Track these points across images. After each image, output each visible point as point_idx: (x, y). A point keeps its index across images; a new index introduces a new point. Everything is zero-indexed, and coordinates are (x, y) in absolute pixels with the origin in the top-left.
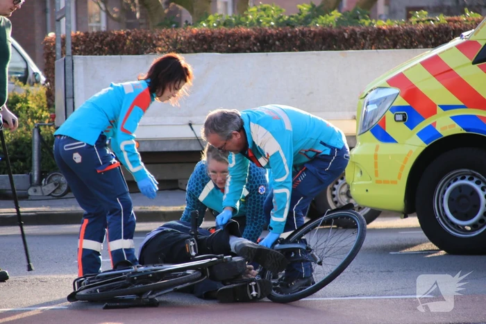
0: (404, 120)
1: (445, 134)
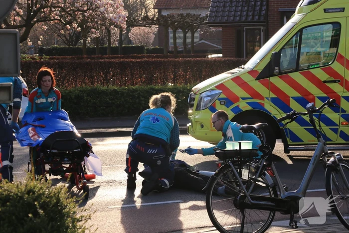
0: (225, 104)
1: (244, 110)
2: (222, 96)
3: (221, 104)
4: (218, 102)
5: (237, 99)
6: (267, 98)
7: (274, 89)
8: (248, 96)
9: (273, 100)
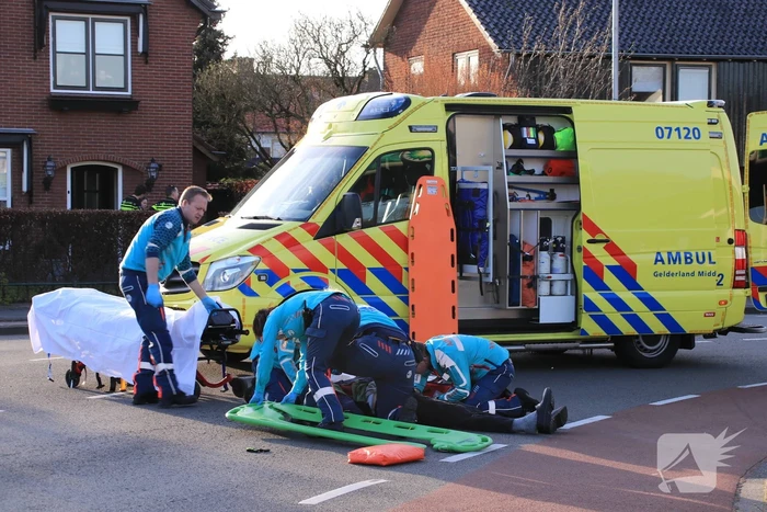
2: (262, 266)
3: (259, 280)
4: (254, 277)
5: (285, 271)
6: (333, 271)
7: (343, 254)
8: (303, 266)
9: (341, 274)
